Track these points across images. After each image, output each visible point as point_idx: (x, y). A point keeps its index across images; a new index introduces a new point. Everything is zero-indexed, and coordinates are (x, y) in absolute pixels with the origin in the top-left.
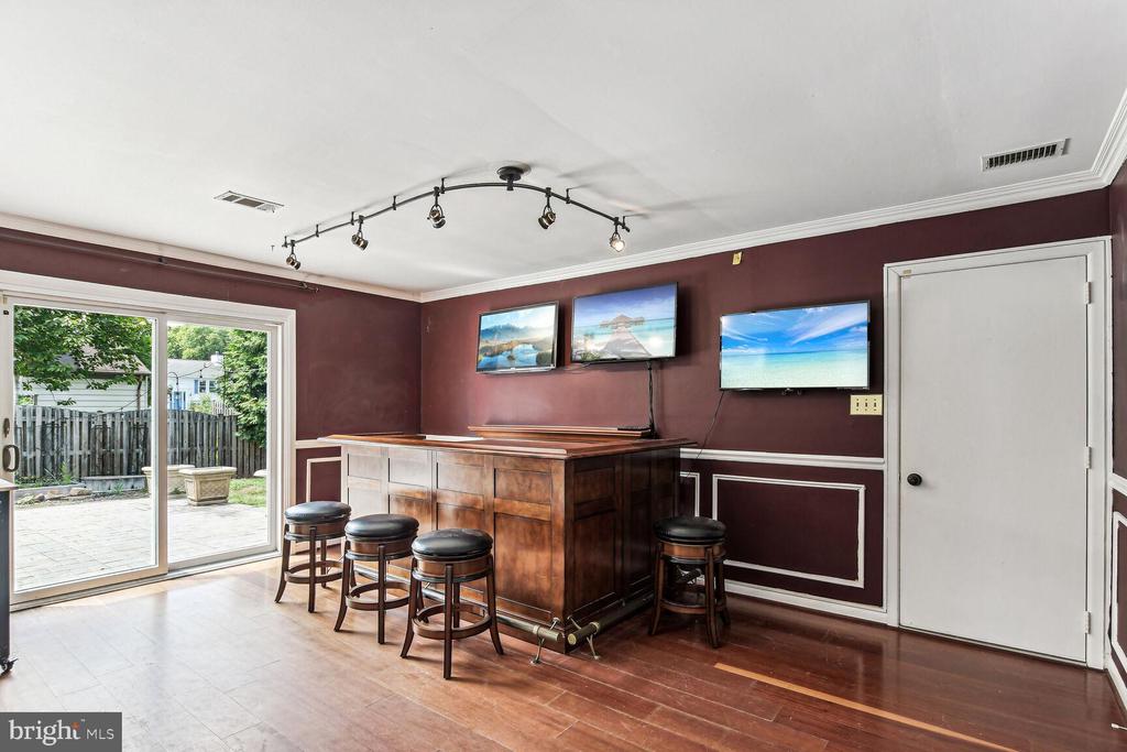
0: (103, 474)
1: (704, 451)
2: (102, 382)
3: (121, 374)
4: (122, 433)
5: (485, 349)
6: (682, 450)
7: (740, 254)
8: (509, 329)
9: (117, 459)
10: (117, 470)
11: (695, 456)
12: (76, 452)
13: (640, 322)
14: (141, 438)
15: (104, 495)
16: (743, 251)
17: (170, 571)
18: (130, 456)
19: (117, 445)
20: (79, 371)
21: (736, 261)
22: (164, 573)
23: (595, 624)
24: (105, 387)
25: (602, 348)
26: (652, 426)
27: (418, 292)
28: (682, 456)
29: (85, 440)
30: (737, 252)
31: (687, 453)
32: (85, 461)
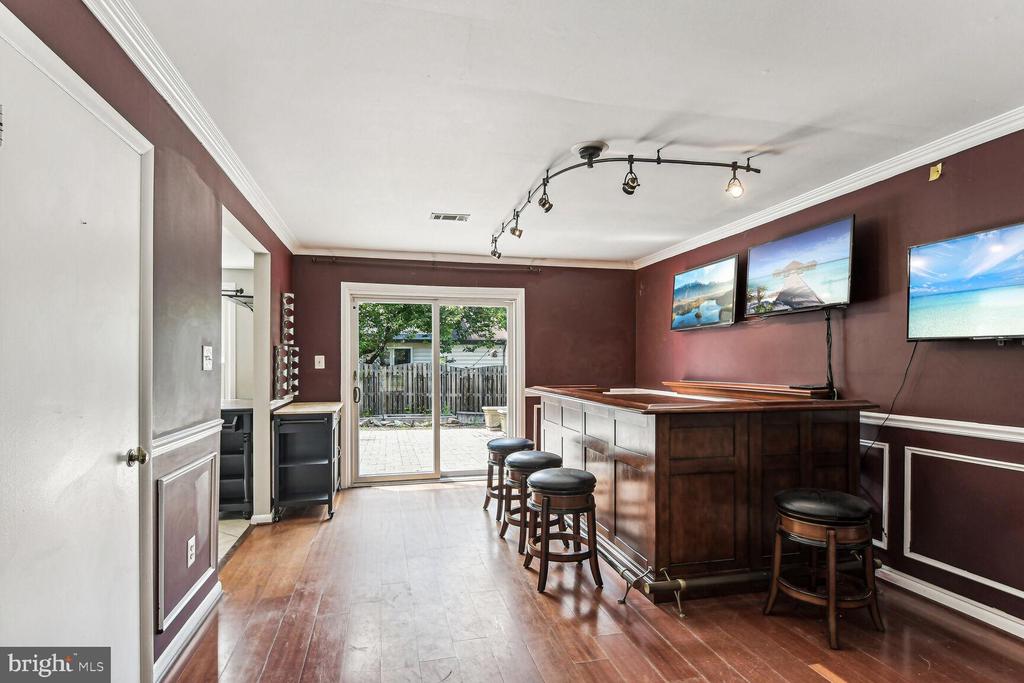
0: (468, 410)
1: (892, 416)
2: (471, 346)
3: (482, 341)
4: (479, 382)
5: (679, 307)
6: (862, 413)
7: (939, 166)
8: (697, 287)
9: (476, 401)
10: (476, 409)
11: (880, 422)
12: (454, 395)
13: (813, 266)
14: (490, 386)
15: (467, 425)
16: (944, 161)
17: (442, 477)
18: (483, 398)
19: (476, 391)
20: (459, 340)
21: (934, 176)
22: (439, 477)
23: (682, 582)
24: (473, 351)
25: (774, 299)
26: (830, 385)
27: (630, 261)
28: (862, 420)
29: (458, 387)
30: (934, 164)
31: (867, 417)
32: (458, 401)
